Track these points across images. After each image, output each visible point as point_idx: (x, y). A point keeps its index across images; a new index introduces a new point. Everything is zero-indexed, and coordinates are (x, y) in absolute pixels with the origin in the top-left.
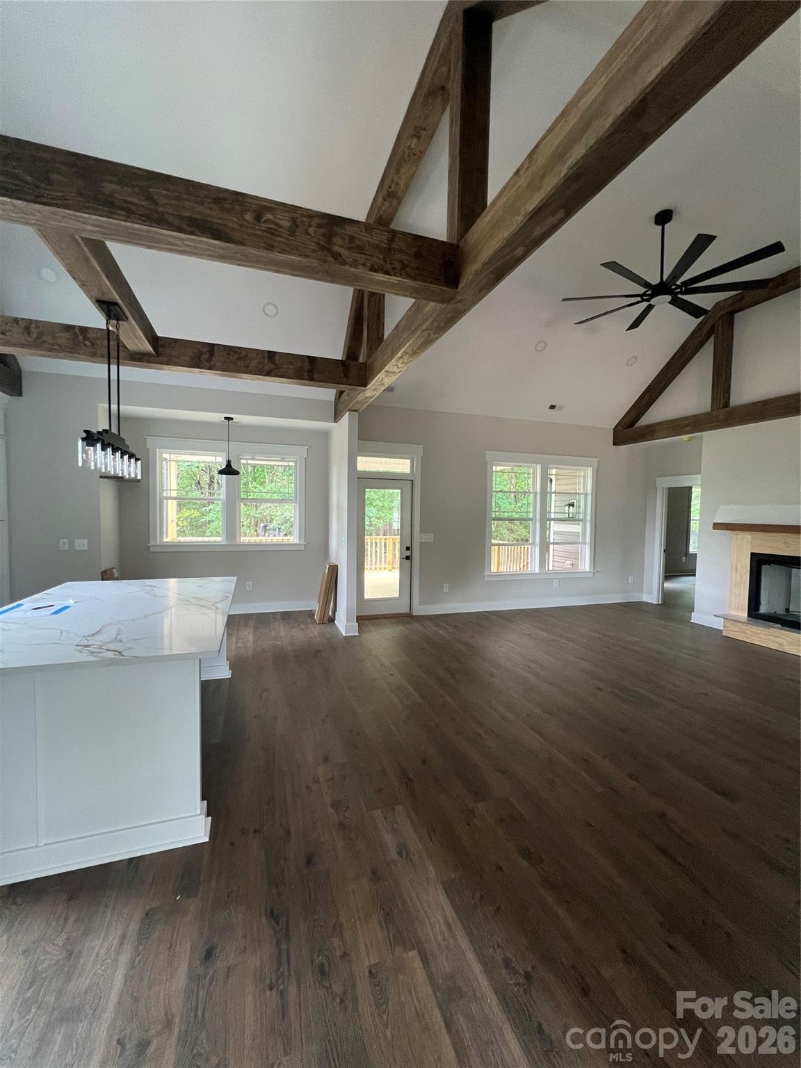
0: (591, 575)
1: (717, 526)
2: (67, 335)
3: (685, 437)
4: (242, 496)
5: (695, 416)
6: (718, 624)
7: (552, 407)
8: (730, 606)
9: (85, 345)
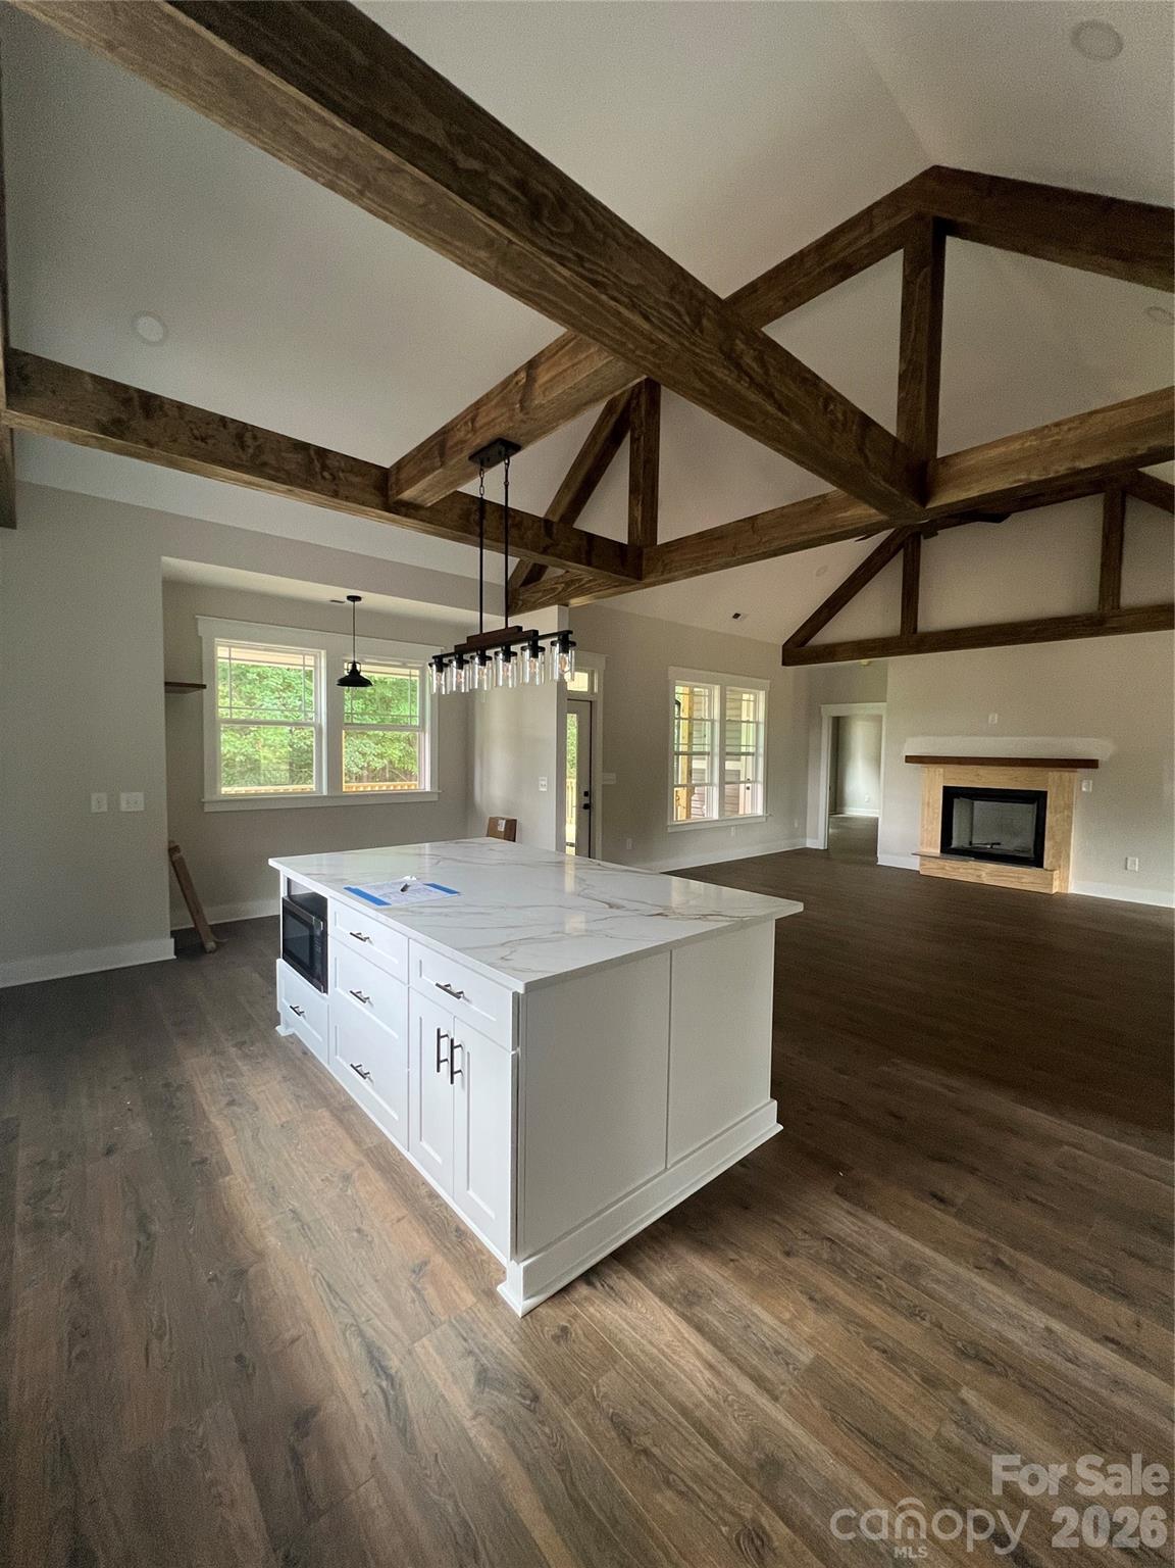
0: (764, 819)
1: (909, 759)
2: (299, 457)
3: (864, 661)
4: (346, 721)
5: (884, 639)
6: (914, 864)
7: (736, 616)
8: (922, 844)
9: (323, 478)
